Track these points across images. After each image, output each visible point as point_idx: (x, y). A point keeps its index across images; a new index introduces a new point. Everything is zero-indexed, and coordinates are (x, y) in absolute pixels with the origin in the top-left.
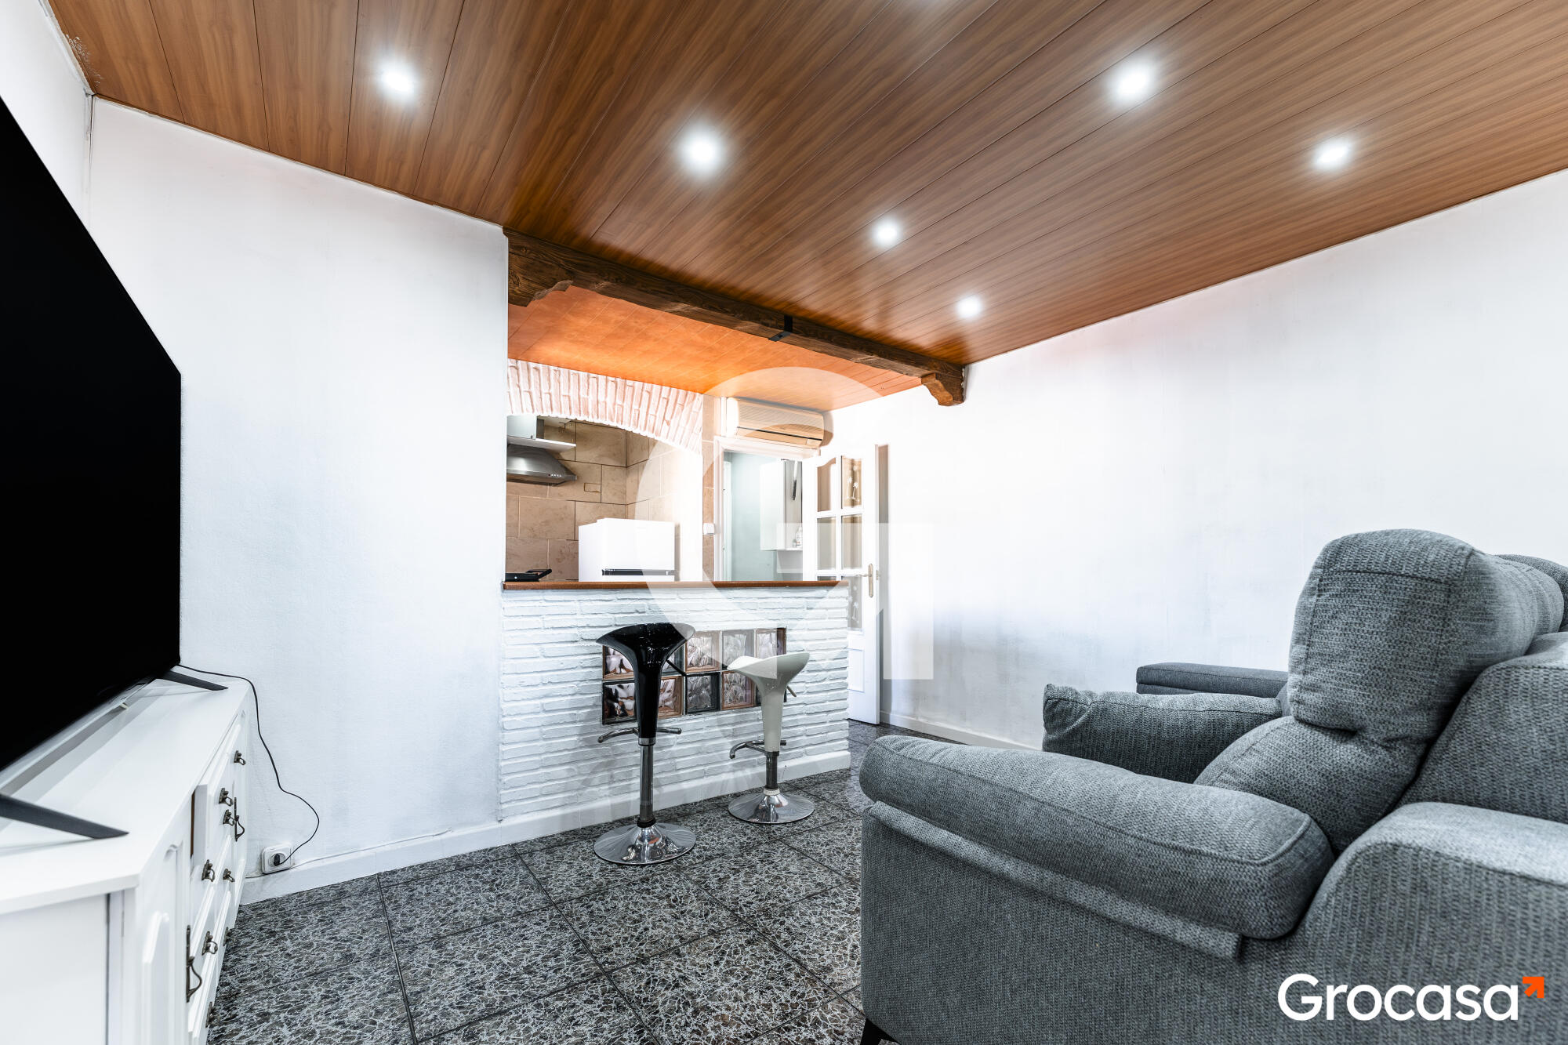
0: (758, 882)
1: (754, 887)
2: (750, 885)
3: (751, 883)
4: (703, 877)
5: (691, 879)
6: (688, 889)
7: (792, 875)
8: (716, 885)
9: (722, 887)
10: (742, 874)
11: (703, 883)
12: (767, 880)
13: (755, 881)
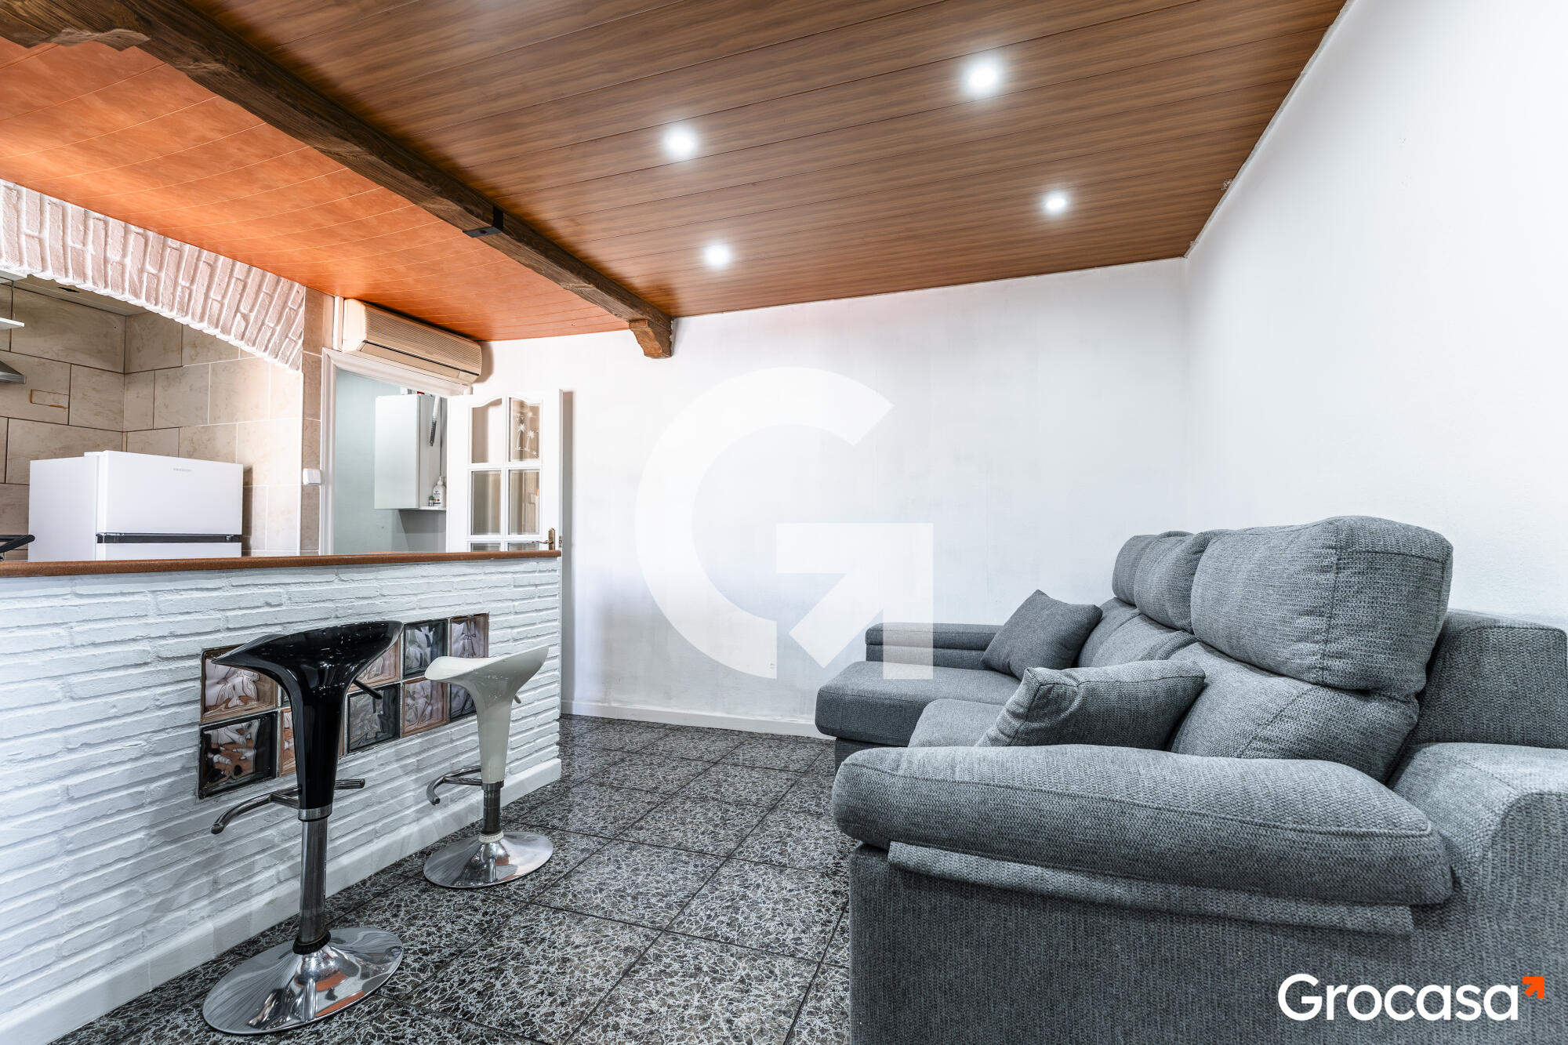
0: (541, 977)
1: (541, 986)
2: (534, 987)
3: (532, 982)
4: (448, 1000)
5: (430, 1012)
6: (436, 1029)
7: (582, 949)
8: (480, 1006)
9: (490, 1004)
10: (510, 973)
11: (457, 1009)
12: (553, 969)
13: (536, 977)
